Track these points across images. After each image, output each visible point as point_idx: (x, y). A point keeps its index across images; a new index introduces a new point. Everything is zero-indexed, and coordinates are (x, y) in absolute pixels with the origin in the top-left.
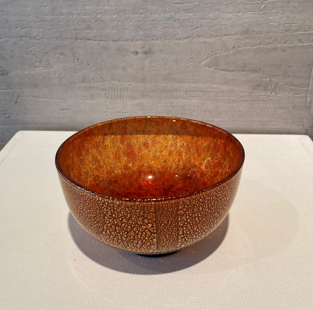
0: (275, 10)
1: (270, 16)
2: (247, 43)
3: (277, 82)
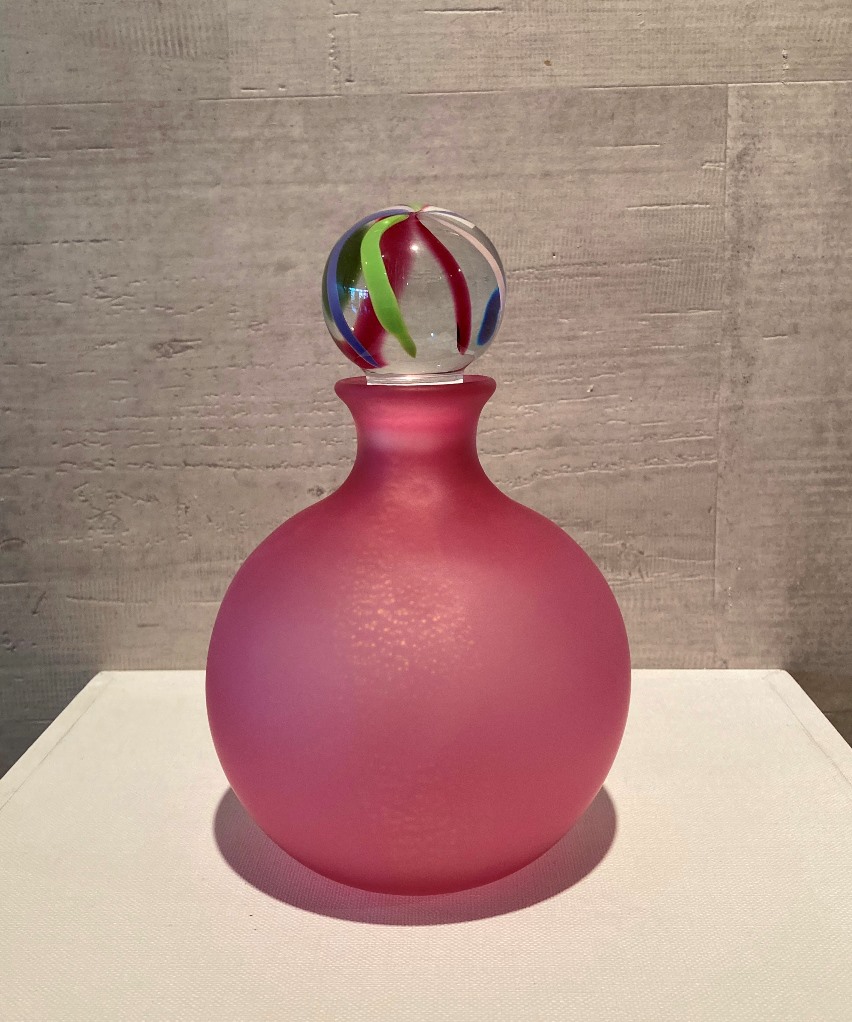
0: (615, 394)
1: (606, 407)
2: (562, 466)
3: (641, 550)
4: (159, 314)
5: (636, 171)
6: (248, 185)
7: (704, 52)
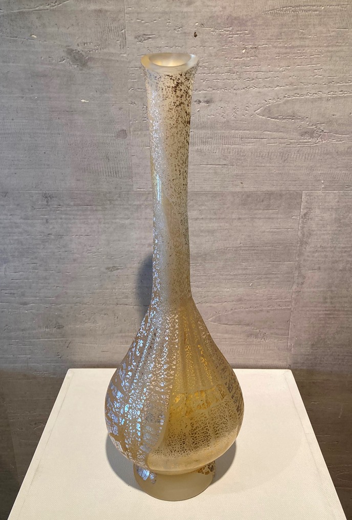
0: (259, 286)
1: (256, 290)
2: (240, 307)
3: (265, 332)
4: (108, 258)
5: (269, 218)
6: (139, 219)
7: (295, 181)
